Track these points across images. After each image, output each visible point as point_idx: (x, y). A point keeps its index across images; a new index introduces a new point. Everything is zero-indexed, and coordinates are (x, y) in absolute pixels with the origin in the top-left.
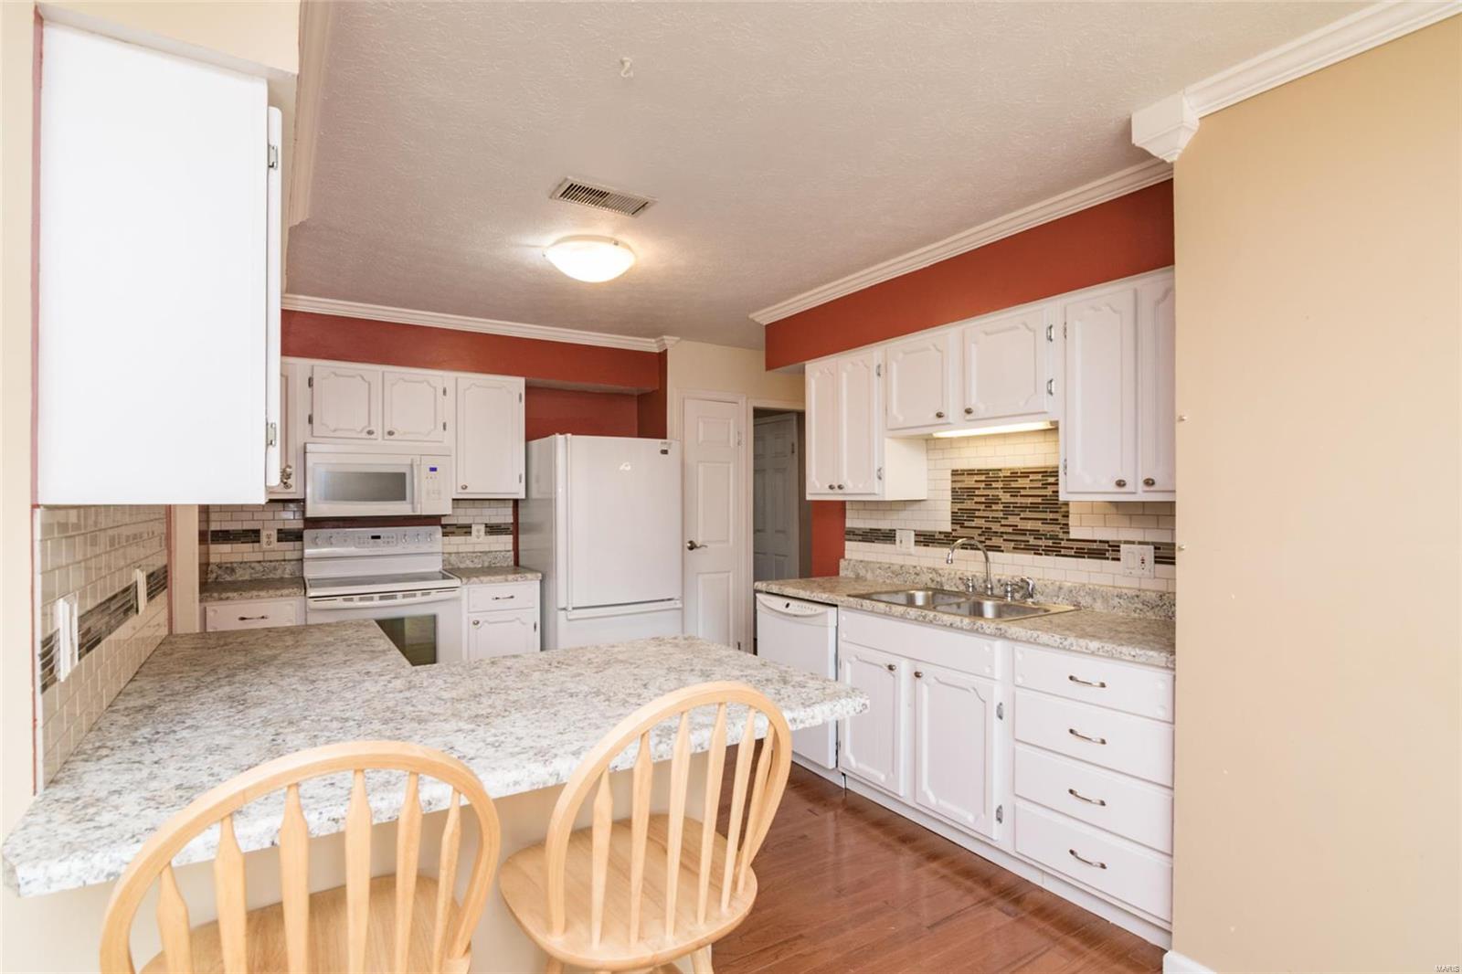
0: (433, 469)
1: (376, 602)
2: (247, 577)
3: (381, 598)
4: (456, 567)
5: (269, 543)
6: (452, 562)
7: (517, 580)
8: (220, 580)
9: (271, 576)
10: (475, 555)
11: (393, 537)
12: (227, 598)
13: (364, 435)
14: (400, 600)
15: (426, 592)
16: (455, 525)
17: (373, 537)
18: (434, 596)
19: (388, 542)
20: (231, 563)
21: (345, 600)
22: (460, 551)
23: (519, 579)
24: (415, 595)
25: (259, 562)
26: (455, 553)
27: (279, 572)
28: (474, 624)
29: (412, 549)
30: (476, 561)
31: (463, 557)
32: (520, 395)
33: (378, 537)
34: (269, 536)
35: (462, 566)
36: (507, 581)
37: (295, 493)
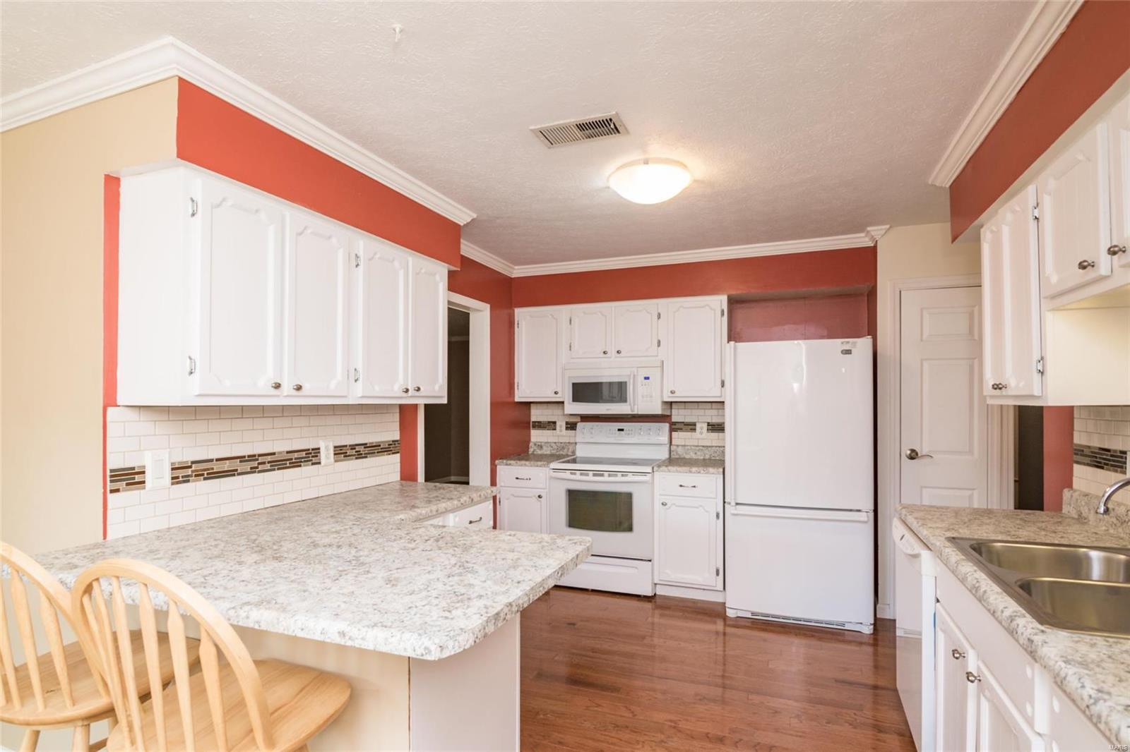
0: (647, 378)
1: (591, 478)
2: (548, 452)
3: (594, 475)
4: (682, 457)
5: (561, 431)
6: (679, 453)
7: (699, 472)
8: (535, 453)
9: (561, 453)
10: (698, 448)
11: (632, 430)
12: (510, 464)
13: (602, 355)
14: (606, 478)
15: (624, 474)
16: (683, 423)
17: (619, 430)
18: (630, 478)
19: (629, 434)
20: (541, 442)
21: (571, 473)
22: (687, 444)
23: (702, 472)
24: (616, 475)
25: (555, 443)
26: (682, 446)
27: (566, 450)
28: (663, 504)
29: (644, 439)
30: (699, 453)
31: (688, 449)
32: (723, 311)
33: (622, 430)
34: (561, 426)
35: (687, 457)
36: (691, 472)
37: (560, 397)
